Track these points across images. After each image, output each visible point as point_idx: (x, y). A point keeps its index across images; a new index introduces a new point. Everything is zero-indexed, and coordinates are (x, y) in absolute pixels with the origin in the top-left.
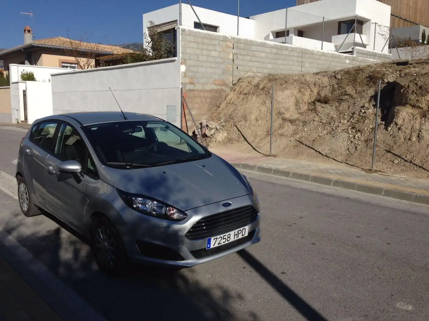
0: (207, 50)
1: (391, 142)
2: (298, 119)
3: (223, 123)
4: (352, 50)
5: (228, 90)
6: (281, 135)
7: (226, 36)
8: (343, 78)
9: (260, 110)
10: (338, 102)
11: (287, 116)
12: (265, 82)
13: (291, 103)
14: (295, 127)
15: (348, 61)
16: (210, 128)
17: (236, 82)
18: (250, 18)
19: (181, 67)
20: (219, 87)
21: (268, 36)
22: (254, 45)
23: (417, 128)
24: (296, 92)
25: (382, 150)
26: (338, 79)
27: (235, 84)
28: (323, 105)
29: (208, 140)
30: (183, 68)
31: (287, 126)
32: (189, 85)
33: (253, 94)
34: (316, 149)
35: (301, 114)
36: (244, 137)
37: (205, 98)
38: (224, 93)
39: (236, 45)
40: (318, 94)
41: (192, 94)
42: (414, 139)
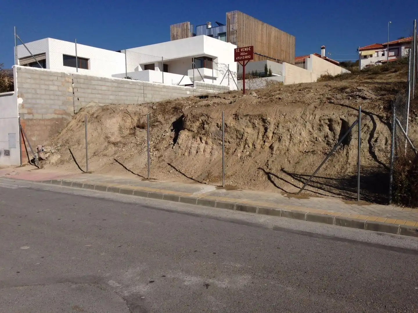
0: (45, 85)
1: (173, 157)
2: (120, 142)
3: (59, 147)
4: (193, 83)
5: (70, 119)
6: (105, 155)
7: (64, 73)
8: (158, 108)
9: (92, 135)
10: (152, 127)
11: (113, 139)
12: (99, 111)
13: (115, 129)
14: (117, 148)
15: (188, 93)
16: (46, 152)
17: (78, 111)
18: (121, 51)
19: (18, 99)
20: (60, 116)
21: (137, 67)
22: (94, 80)
23: (190, 146)
24: (120, 119)
25: (166, 163)
26: (154, 109)
27: (76, 113)
28: (141, 130)
29: (44, 162)
30: (20, 101)
31: (110, 148)
32: (27, 115)
33: (89, 122)
34: (124, 165)
35: (123, 137)
36: (74, 158)
37: (46, 126)
38: (65, 121)
39: (75, 80)
40: (139, 120)
41: (30, 123)
42: (186, 154)
